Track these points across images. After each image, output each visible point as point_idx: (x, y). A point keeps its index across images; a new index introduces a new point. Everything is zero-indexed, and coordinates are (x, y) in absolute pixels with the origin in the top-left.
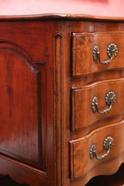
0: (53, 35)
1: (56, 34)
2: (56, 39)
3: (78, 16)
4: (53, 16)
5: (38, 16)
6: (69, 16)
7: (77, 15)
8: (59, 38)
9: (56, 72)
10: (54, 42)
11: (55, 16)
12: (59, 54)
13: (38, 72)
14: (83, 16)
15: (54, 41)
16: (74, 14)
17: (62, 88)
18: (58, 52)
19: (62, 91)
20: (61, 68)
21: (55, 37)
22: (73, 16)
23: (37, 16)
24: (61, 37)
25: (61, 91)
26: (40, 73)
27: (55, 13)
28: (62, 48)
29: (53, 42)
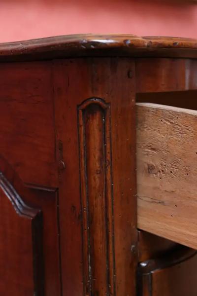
0: (78, 106)
1: (88, 103)
2: (88, 118)
3: (156, 43)
4: (76, 43)
5: (30, 45)
6: (129, 42)
7: (153, 41)
8: (98, 115)
9: (91, 222)
10: (82, 129)
11: (84, 44)
12: (98, 165)
13: (33, 215)
14: (171, 42)
15: (81, 122)
16: (144, 38)
17: (112, 270)
18: (97, 158)
19: (112, 282)
20: (106, 207)
21: (84, 110)
22: (144, 42)
23: (25, 47)
24: (103, 111)
25: (109, 282)
26: (39, 218)
27: (84, 36)
28: (108, 146)
29: (79, 126)
